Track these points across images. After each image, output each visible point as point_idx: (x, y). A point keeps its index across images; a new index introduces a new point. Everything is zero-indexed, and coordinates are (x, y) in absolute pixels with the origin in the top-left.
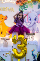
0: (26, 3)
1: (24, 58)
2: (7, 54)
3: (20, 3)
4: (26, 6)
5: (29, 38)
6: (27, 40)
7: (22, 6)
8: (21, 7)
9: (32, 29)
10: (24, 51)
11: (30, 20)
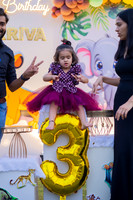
0: (84, 14)
1: (80, 192)
2: (24, 180)
3: (63, 12)
4: (83, 22)
5: (96, 126)
6: (90, 134)
7: (70, 22)
8: (67, 26)
9: (105, 98)
10: (81, 168)
11: (100, 67)
